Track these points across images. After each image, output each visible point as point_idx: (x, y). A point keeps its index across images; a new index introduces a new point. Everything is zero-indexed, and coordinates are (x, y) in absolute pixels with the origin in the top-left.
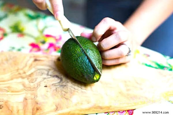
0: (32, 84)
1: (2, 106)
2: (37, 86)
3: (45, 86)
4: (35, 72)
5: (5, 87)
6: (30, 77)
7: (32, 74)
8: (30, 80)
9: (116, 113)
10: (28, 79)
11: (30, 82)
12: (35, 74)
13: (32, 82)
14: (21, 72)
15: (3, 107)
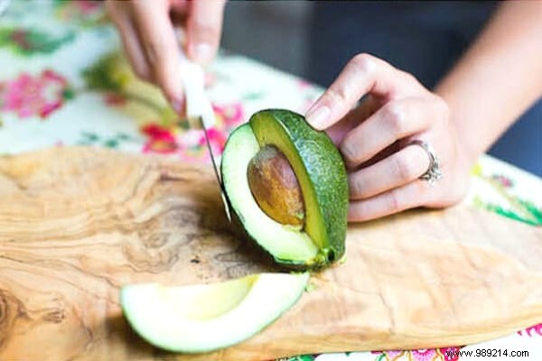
0: (153, 252)
1: (60, 315)
2: (170, 260)
3: (193, 261)
4: (161, 214)
5: (70, 257)
6: (147, 231)
7: (153, 219)
8: (146, 237)
9: (406, 353)
10: (140, 235)
11: (146, 246)
12: (162, 222)
13: (154, 246)
14: (120, 212)
15: (63, 317)
